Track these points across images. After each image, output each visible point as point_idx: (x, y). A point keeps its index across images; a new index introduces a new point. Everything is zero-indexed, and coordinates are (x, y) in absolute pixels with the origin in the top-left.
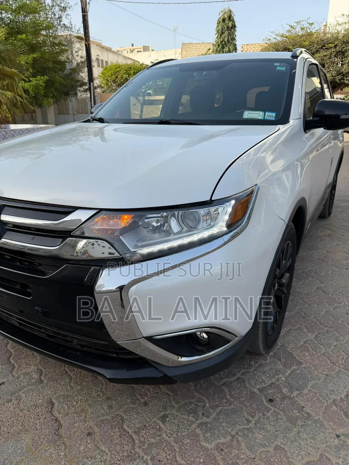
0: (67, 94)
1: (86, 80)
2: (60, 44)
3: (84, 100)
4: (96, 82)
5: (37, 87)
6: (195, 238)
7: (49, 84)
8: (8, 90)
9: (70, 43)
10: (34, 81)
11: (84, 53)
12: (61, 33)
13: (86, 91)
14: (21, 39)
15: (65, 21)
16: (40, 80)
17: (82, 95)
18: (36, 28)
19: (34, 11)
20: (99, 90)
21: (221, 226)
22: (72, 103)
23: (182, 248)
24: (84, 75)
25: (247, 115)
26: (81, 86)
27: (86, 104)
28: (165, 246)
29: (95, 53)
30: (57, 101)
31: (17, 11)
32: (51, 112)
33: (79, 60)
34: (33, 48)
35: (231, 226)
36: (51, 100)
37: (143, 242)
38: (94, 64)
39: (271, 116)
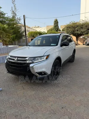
0: (20, 38)
1: (25, 35)
2: (19, 27)
3: (24, 39)
4: (27, 35)
5: (13, 37)
6: (42, 60)
7: (16, 36)
8: (8, 38)
9: (21, 27)
10: (13, 36)
11: (24, 29)
12: (19, 25)
13: (24, 37)
14: (11, 27)
15: (20, 22)
16: (14, 35)
17: (24, 38)
18: (14, 24)
19: (14, 21)
20: (27, 37)
21: (45, 59)
22: (21, 40)
23: (40, 61)
24: (24, 34)
25: (52, 45)
26: (23, 36)
27: (25, 40)
28: (38, 61)
29: (27, 29)
30: (18, 40)
31: (10, 21)
32: (17, 42)
33: (23, 30)
34: (13, 28)
35: (46, 59)
36: (17, 40)
37: (35, 61)
38: (27, 31)
39: (55, 45)
